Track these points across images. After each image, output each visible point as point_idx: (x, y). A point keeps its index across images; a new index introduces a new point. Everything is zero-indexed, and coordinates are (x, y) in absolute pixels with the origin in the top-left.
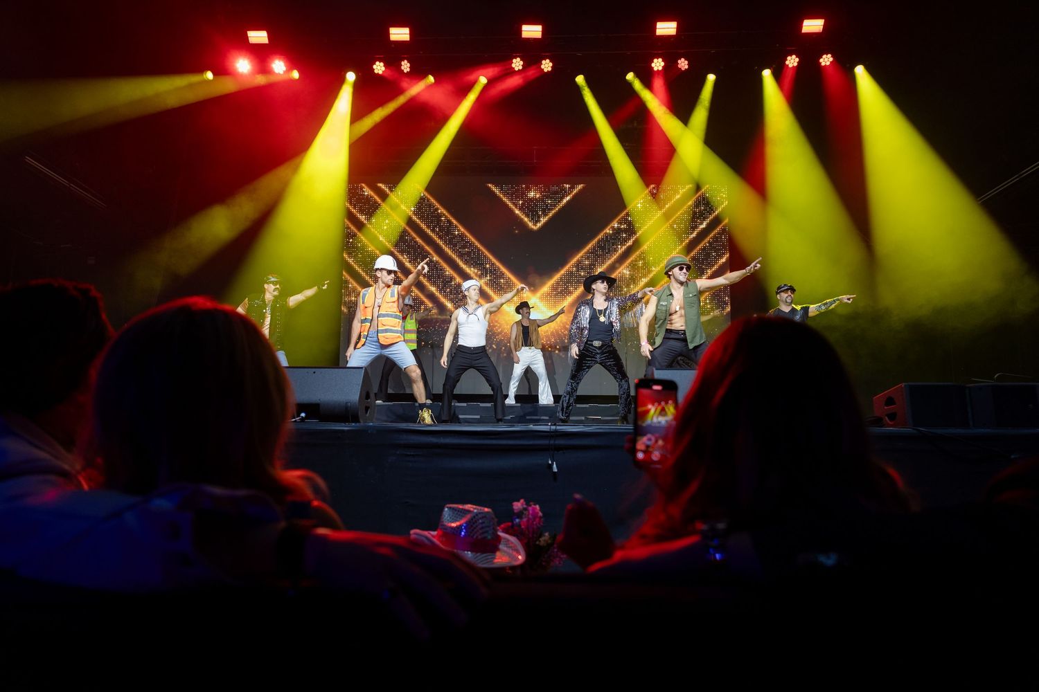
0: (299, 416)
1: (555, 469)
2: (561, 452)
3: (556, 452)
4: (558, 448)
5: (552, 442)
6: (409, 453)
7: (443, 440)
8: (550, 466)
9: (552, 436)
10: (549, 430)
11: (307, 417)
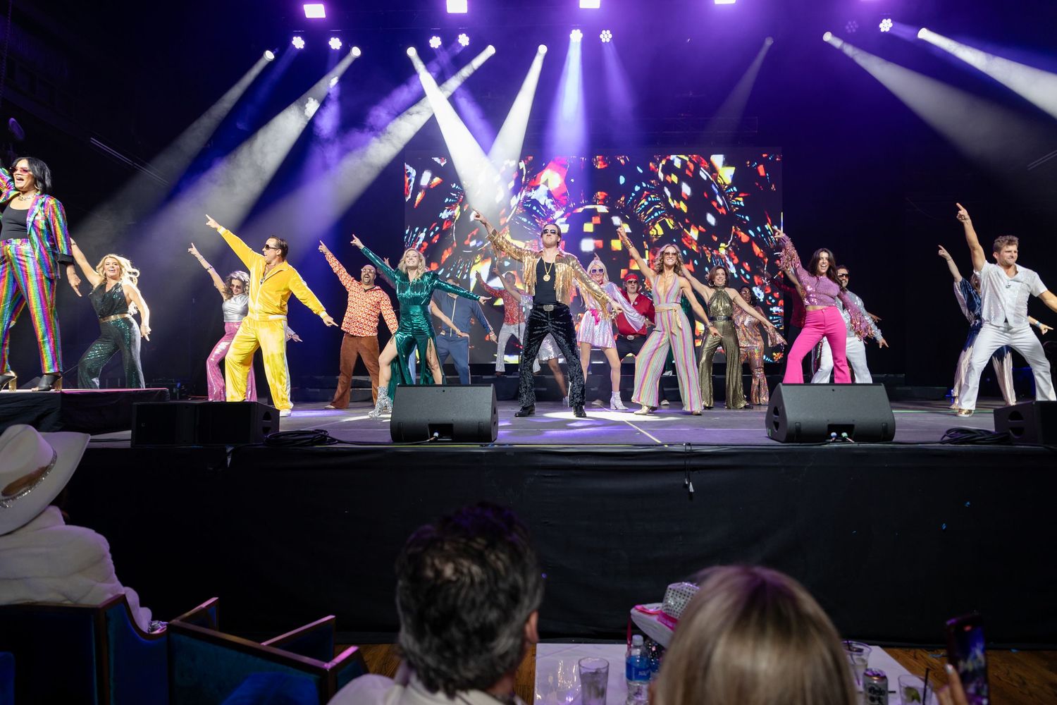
0: (432, 436)
1: (692, 489)
2: (696, 472)
3: (691, 472)
4: (694, 468)
5: (687, 462)
6: (546, 475)
7: (580, 462)
8: (687, 487)
9: (688, 457)
10: (684, 451)
11: (440, 437)
